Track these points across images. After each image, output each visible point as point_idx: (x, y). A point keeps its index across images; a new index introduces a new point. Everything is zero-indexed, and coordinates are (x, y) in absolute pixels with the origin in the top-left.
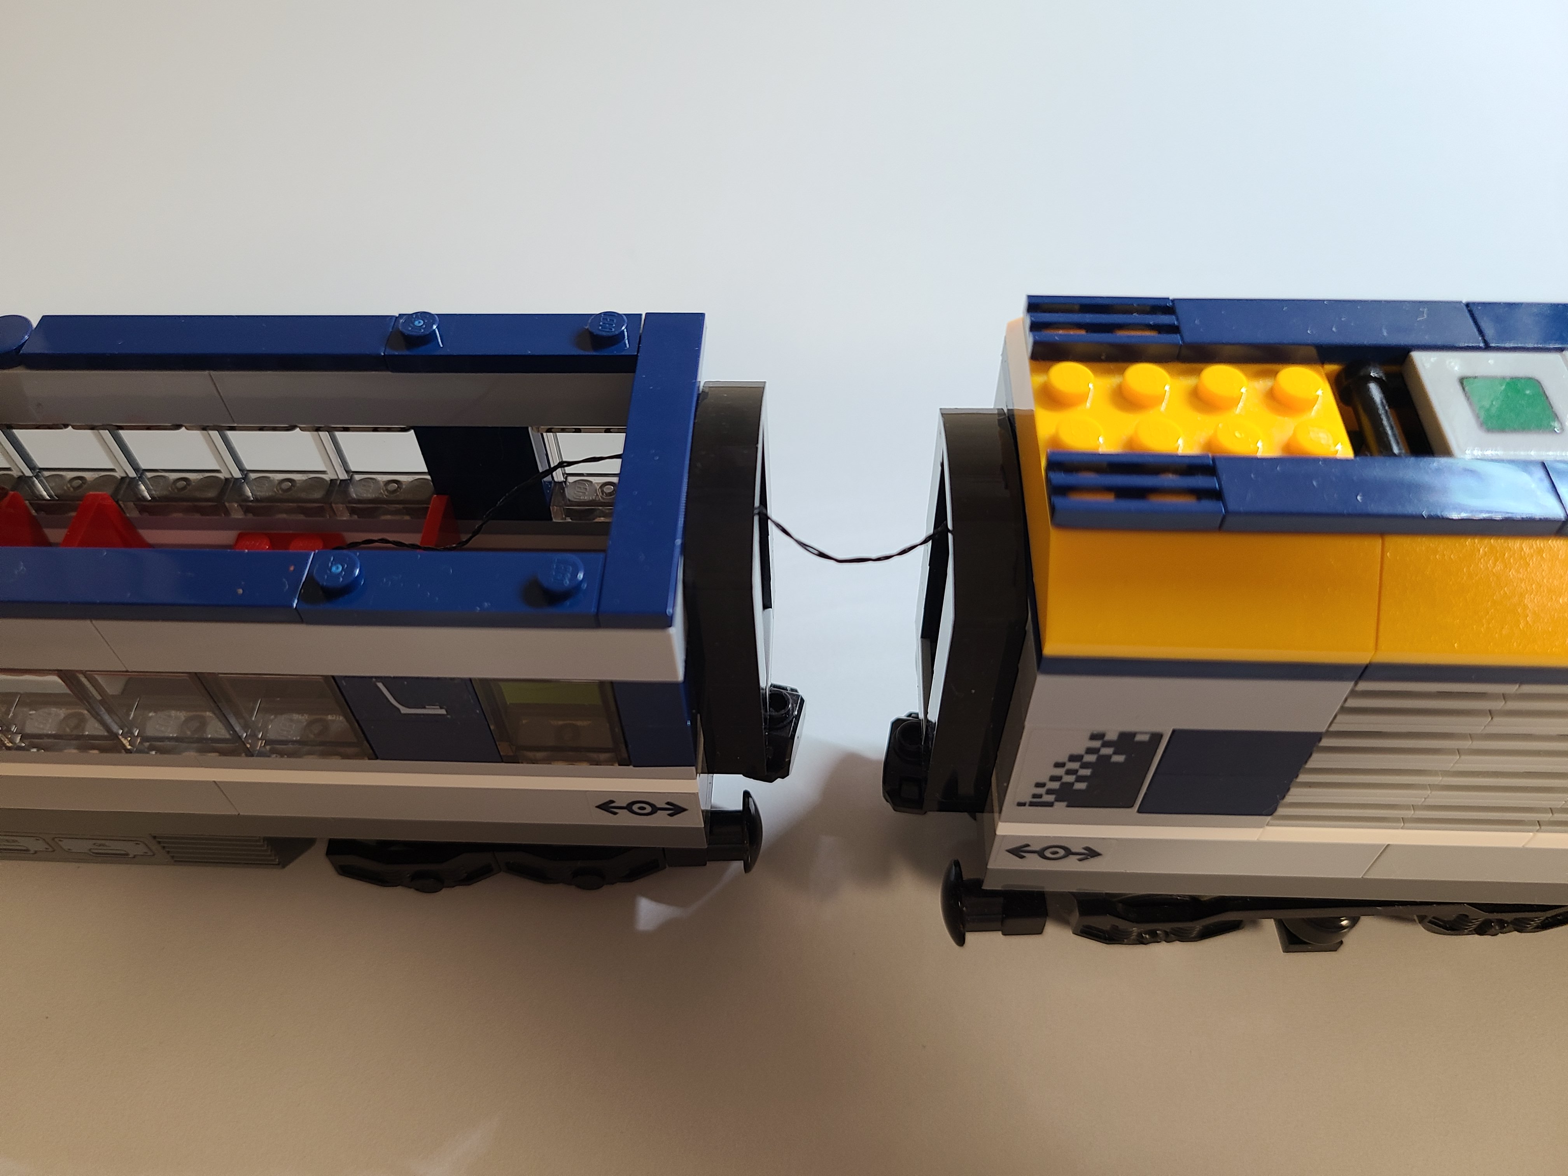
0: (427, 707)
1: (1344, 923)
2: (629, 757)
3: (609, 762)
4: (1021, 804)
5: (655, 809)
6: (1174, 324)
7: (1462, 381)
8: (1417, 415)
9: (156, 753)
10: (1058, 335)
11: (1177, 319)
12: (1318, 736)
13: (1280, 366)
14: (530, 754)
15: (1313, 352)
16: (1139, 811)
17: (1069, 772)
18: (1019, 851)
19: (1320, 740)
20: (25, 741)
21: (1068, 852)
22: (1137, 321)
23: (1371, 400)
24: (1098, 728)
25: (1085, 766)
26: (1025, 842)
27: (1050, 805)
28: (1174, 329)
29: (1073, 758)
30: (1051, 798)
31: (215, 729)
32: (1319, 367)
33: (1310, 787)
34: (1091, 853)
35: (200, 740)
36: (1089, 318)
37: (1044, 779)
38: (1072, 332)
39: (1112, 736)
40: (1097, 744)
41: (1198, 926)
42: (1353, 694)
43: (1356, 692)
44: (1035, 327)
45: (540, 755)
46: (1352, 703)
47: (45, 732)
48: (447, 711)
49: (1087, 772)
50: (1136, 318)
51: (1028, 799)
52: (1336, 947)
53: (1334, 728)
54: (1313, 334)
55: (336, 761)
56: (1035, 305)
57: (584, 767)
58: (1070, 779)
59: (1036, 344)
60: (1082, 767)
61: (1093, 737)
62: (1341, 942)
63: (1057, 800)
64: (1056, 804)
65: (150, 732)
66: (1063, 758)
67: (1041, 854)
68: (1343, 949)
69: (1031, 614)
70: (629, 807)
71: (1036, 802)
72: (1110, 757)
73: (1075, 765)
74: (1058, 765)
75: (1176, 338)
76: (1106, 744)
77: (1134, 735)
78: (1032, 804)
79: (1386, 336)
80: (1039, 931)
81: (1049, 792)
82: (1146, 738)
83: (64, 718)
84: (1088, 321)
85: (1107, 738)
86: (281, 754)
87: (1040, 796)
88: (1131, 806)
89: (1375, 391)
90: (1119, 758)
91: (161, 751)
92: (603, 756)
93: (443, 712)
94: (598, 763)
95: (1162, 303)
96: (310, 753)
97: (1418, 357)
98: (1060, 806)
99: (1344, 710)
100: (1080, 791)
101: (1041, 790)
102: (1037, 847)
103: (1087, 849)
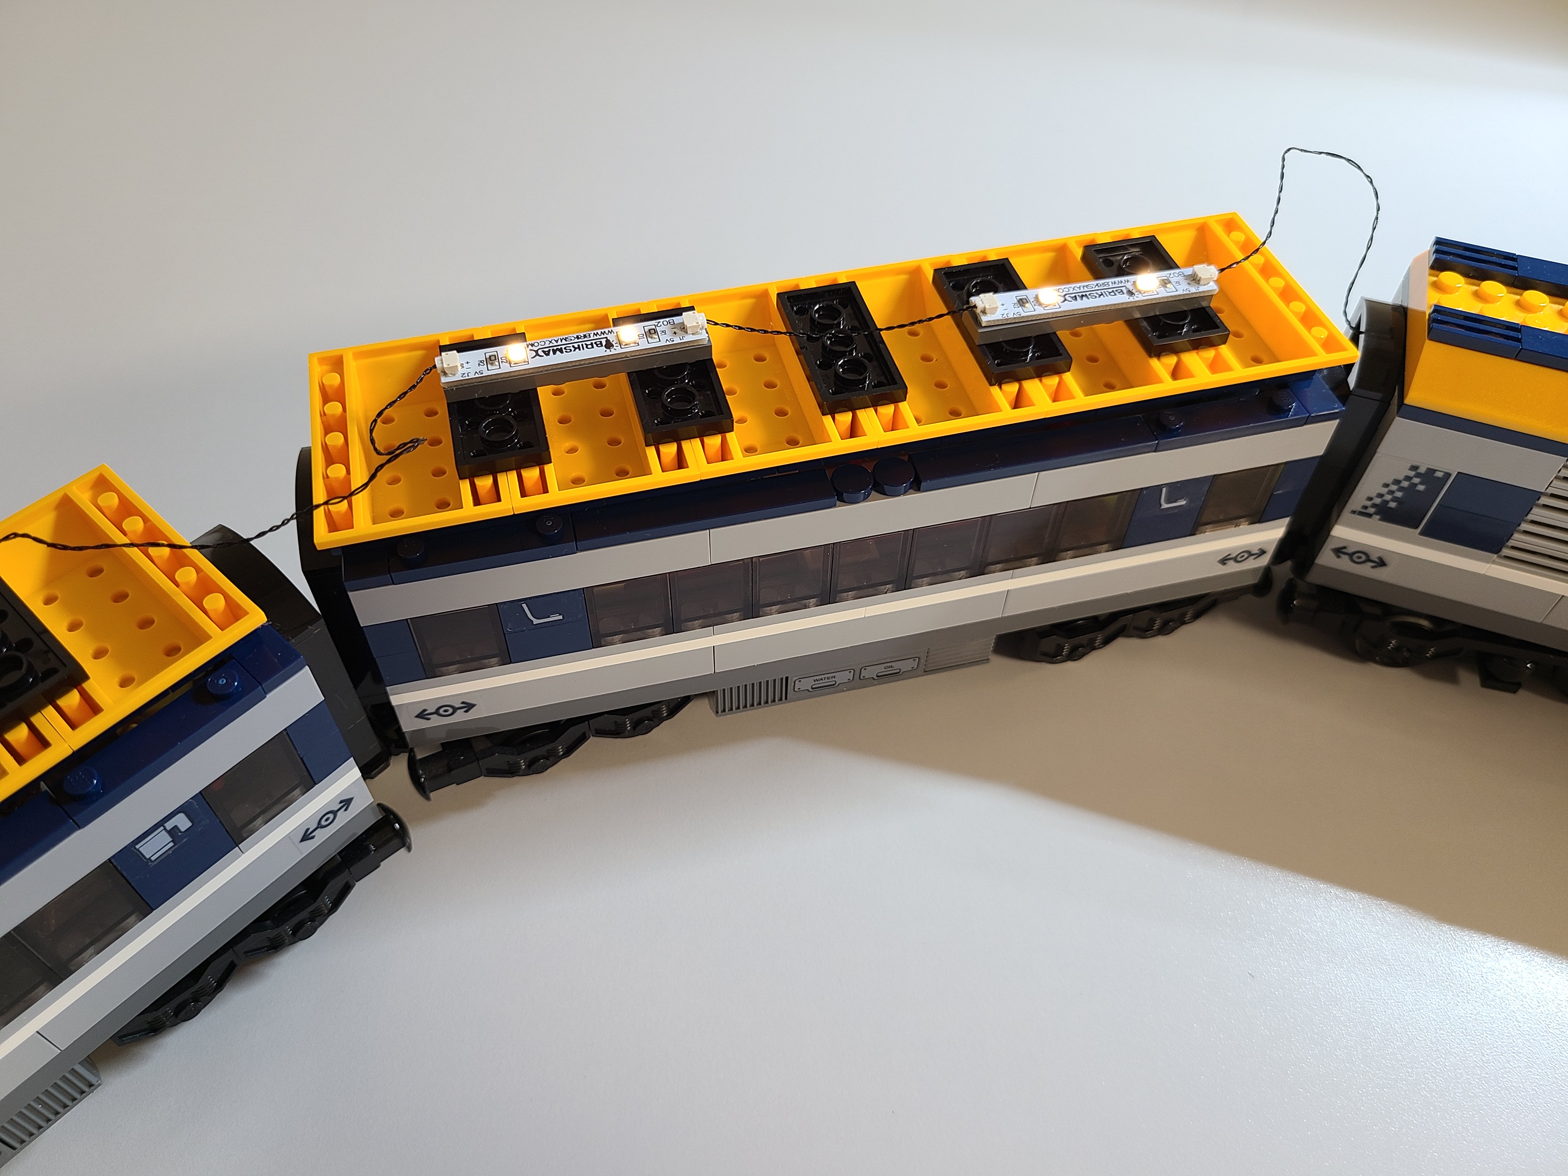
4: (1354, 512)
6: (1515, 266)
10: (1449, 258)
11: (1517, 264)
12: (1538, 495)
16: (1422, 533)
17: (1390, 492)
18: (1339, 551)
19: (1539, 498)
21: (1368, 559)
22: (1495, 261)
24: (1417, 462)
25: (1401, 489)
26: (1346, 544)
27: (1370, 516)
28: (1515, 269)
29: (1397, 482)
30: (1372, 511)
33: (1525, 535)
34: (1381, 563)
37: (1374, 495)
38: (1457, 259)
39: (1422, 470)
40: (1412, 473)
44: (1437, 251)
49: (1399, 494)
50: (1494, 259)
51: (1359, 509)
53: (1549, 490)
56: (1439, 242)
58: (1388, 497)
59: (1436, 260)
60: (1398, 490)
61: (1414, 468)
62: (1520, 685)
63: (1376, 513)
64: (1374, 516)
66: (1389, 481)
67: (1351, 556)
71: (1363, 513)
72: (1416, 485)
73: (1394, 488)
74: (1386, 485)
75: (1514, 273)
76: (1418, 475)
77: (1435, 471)
78: (1360, 514)
81: (1373, 506)
82: (1439, 474)
84: (1467, 255)
85: (1419, 471)
87: (1366, 508)
88: (1417, 528)
90: (1421, 488)
95: (1510, 255)
98: (1376, 518)
99: (1558, 477)
100: (1391, 509)
101: (1369, 503)
102: (1350, 550)
103: (1380, 559)
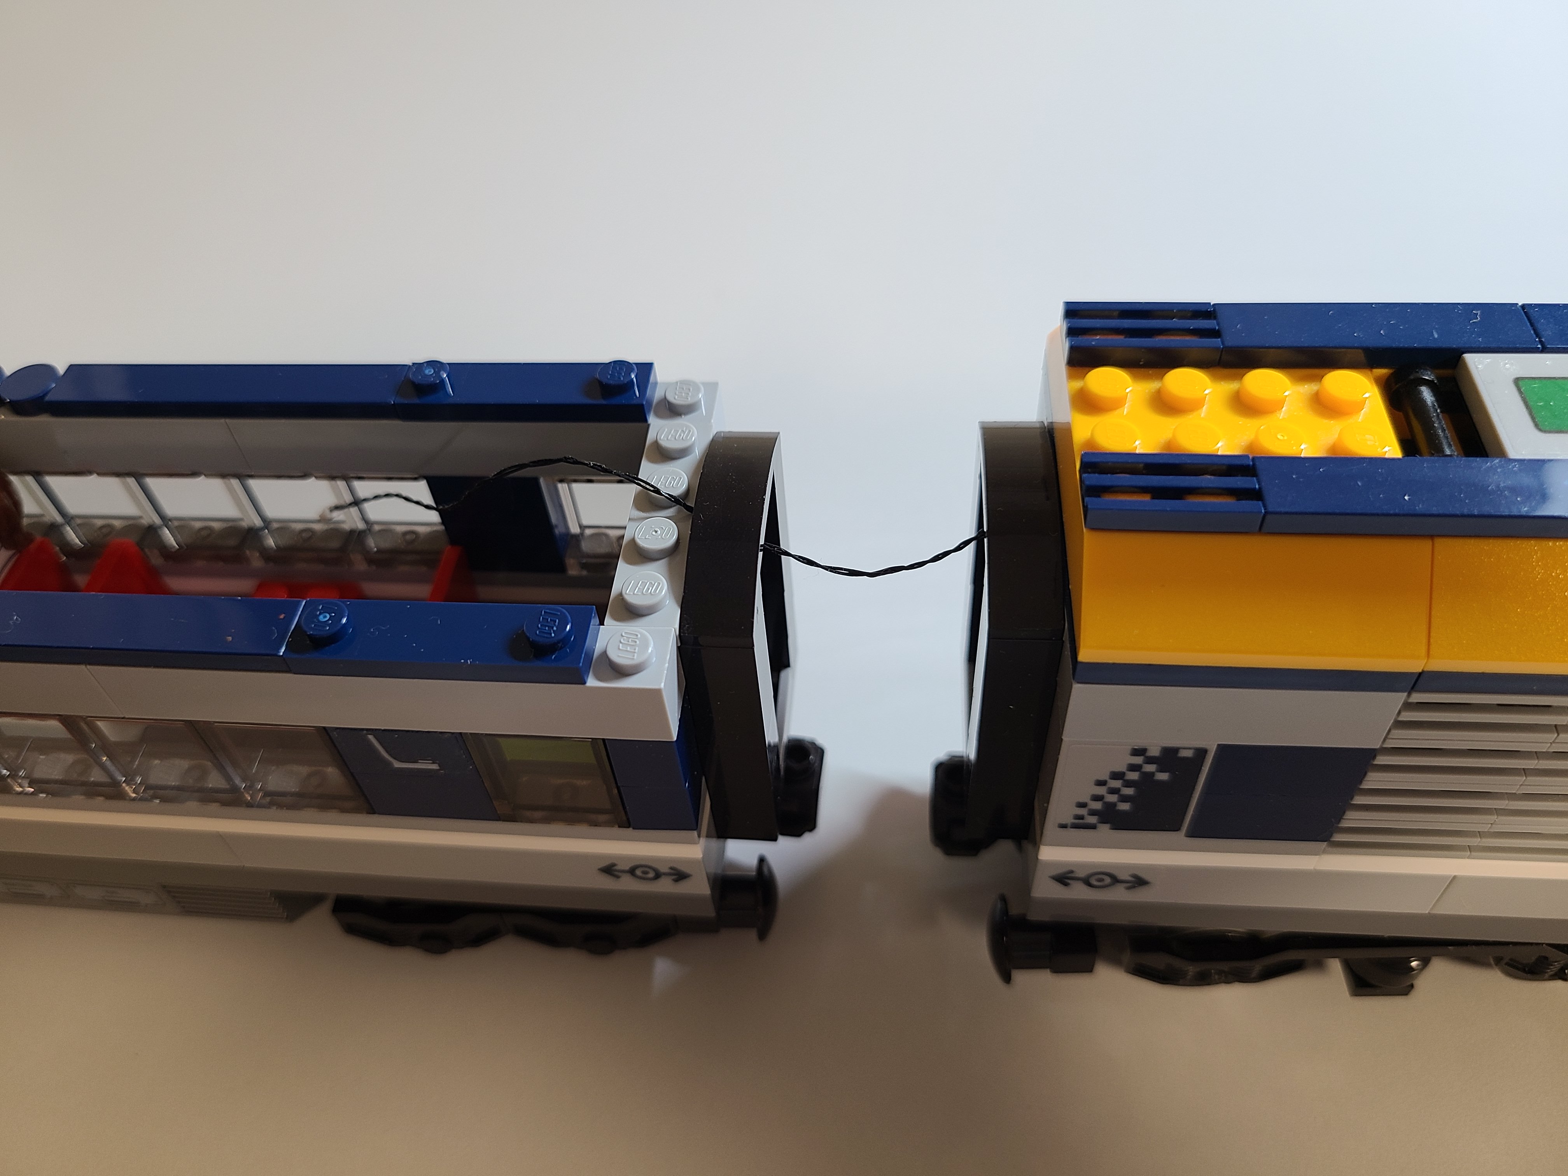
0: (420, 761)
1: (1414, 964)
2: (628, 819)
3: (609, 824)
4: (1063, 826)
5: (658, 875)
6: (1216, 328)
7: (1517, 381)
8: (1471, 418)
9: (160, 801)
10: (1095, 340)
11: (1218, 324)
12: (1372, 753)
13: (1326, 371)
14: (528, 814)
15: (1361, 356)
16: (1192, 834)
17: (1113, 791)
18: (1064, 878)
19: (1374, 758)
20: (34, 786)
21: (1115, 880)
22: (1178, 326)
23: (1423, 402)
24: (1139, 743)
25: (1128, 784)
26: (1070, 868)
27: (1093, 827)
28: (1215, 333)
29: (1116, 776)
30: (1093, 820)
31: (215, 780)
32: (1368, 372)
33: (1367, 810)
34: (1138, 882)
35: (201, 790)
36: (1127, 323)
37: (1086, 799)
38: (1110, 337)
39: (1154, 752)
40: (1138, 760)
41: (1258, 966)
42: (1408, 706)
43: (1411, 703)
44: (1072, 332)
45: (538, 814)
46: (1407, 716)
47: (53, 777)
48: (439, 766)
49: (1129, 791)
50: (1176, 323)
51: (1070, 820)
52: (1407, 990)
53: (1388, 745)
54: (1361, 336)
55: (333, 815)
56: (1073, 311)
57: (583, 828)
58: (1112, 798)
59: (1073, 349)
60: (1125, 786)
61: (1136, 752)
62: (1412, 986)
63: (1101, 822)
64: (1101, 826)
65: (153, 780)
66: (1105, 776)
67: (1087, 882)
68: (1414, 993)
69: (1068, 624)
70: (632, 871)
71: (1079, 824)
72: (1153, 774)
73: (1117, 784)
74: (1101, 783)
75: (1217, 342)
76: (1150, 760)
77: (1176, 750)
78: (1075, 826)
79: (1435, 337)
80: (1088, 969)
81: (1093, 813)
82: (1189, 754)
83: (72, 764)
85: (1148, 754)
86: (280, 806)
87: (1081, 817)
88: (1178, 829)
89: (1427, 395)
90: (1163, 776)
91: (164, 800)
92: (602, 818)
93: (435, 767)
94: (596, 824)
95: (1204, 309)
96: (308, 806)
97: (1469, 358)
98: (1104, 829)
99: (1399, 724)
100: (1124, 813)
101: (1083, 812)
102: (1081, 874)
103: (1135, 876)
